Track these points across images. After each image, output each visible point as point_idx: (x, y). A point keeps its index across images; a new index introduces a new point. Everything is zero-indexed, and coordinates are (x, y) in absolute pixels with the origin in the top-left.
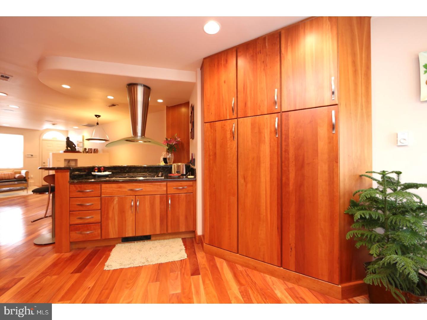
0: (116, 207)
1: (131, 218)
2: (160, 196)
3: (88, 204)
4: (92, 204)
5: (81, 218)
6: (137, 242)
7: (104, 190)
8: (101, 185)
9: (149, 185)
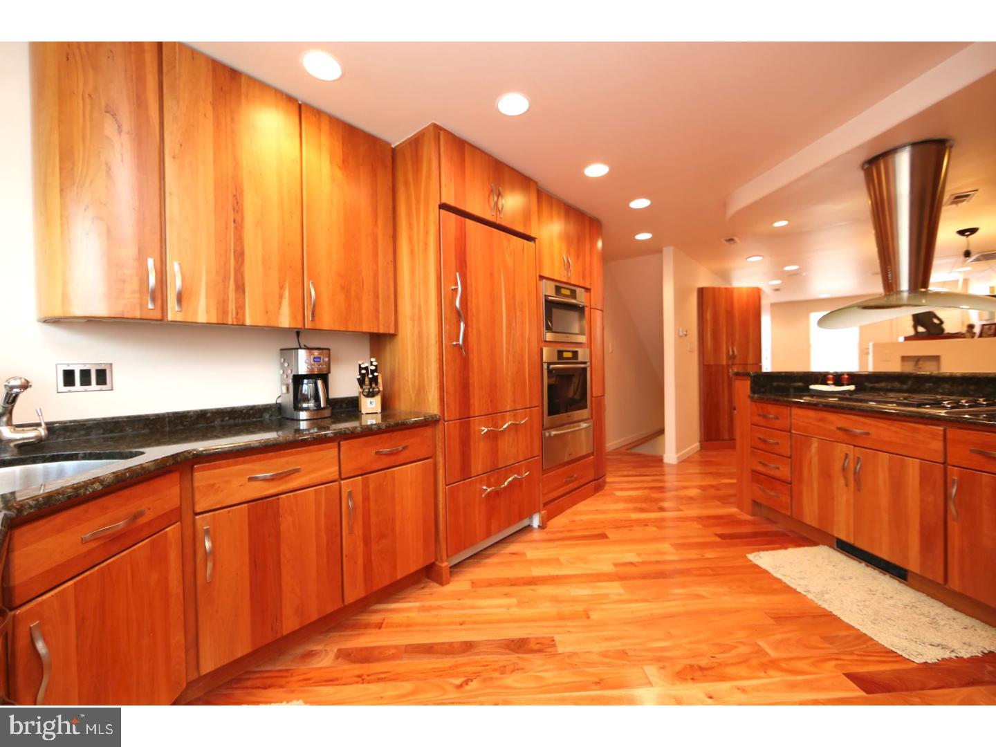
0: (815, 460)
1: (844, 498)
2: (921, 462)
3: (771, 441)
4: (777, 444)
5: (764, 465)
6: (867, 566)
7: (794, 419)
8: (791, 410)
9: (886, 426)
